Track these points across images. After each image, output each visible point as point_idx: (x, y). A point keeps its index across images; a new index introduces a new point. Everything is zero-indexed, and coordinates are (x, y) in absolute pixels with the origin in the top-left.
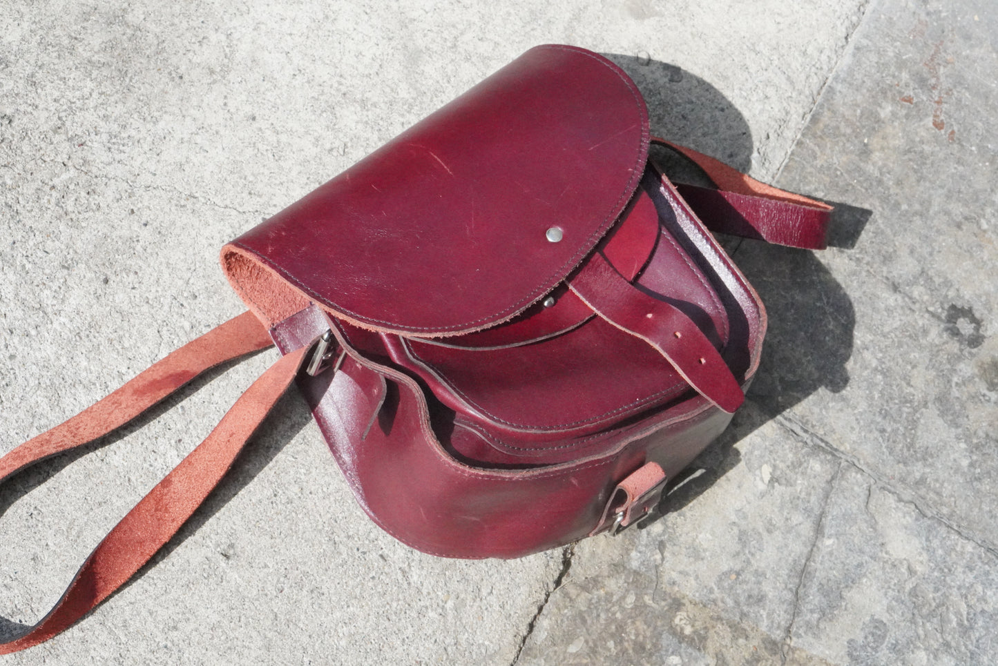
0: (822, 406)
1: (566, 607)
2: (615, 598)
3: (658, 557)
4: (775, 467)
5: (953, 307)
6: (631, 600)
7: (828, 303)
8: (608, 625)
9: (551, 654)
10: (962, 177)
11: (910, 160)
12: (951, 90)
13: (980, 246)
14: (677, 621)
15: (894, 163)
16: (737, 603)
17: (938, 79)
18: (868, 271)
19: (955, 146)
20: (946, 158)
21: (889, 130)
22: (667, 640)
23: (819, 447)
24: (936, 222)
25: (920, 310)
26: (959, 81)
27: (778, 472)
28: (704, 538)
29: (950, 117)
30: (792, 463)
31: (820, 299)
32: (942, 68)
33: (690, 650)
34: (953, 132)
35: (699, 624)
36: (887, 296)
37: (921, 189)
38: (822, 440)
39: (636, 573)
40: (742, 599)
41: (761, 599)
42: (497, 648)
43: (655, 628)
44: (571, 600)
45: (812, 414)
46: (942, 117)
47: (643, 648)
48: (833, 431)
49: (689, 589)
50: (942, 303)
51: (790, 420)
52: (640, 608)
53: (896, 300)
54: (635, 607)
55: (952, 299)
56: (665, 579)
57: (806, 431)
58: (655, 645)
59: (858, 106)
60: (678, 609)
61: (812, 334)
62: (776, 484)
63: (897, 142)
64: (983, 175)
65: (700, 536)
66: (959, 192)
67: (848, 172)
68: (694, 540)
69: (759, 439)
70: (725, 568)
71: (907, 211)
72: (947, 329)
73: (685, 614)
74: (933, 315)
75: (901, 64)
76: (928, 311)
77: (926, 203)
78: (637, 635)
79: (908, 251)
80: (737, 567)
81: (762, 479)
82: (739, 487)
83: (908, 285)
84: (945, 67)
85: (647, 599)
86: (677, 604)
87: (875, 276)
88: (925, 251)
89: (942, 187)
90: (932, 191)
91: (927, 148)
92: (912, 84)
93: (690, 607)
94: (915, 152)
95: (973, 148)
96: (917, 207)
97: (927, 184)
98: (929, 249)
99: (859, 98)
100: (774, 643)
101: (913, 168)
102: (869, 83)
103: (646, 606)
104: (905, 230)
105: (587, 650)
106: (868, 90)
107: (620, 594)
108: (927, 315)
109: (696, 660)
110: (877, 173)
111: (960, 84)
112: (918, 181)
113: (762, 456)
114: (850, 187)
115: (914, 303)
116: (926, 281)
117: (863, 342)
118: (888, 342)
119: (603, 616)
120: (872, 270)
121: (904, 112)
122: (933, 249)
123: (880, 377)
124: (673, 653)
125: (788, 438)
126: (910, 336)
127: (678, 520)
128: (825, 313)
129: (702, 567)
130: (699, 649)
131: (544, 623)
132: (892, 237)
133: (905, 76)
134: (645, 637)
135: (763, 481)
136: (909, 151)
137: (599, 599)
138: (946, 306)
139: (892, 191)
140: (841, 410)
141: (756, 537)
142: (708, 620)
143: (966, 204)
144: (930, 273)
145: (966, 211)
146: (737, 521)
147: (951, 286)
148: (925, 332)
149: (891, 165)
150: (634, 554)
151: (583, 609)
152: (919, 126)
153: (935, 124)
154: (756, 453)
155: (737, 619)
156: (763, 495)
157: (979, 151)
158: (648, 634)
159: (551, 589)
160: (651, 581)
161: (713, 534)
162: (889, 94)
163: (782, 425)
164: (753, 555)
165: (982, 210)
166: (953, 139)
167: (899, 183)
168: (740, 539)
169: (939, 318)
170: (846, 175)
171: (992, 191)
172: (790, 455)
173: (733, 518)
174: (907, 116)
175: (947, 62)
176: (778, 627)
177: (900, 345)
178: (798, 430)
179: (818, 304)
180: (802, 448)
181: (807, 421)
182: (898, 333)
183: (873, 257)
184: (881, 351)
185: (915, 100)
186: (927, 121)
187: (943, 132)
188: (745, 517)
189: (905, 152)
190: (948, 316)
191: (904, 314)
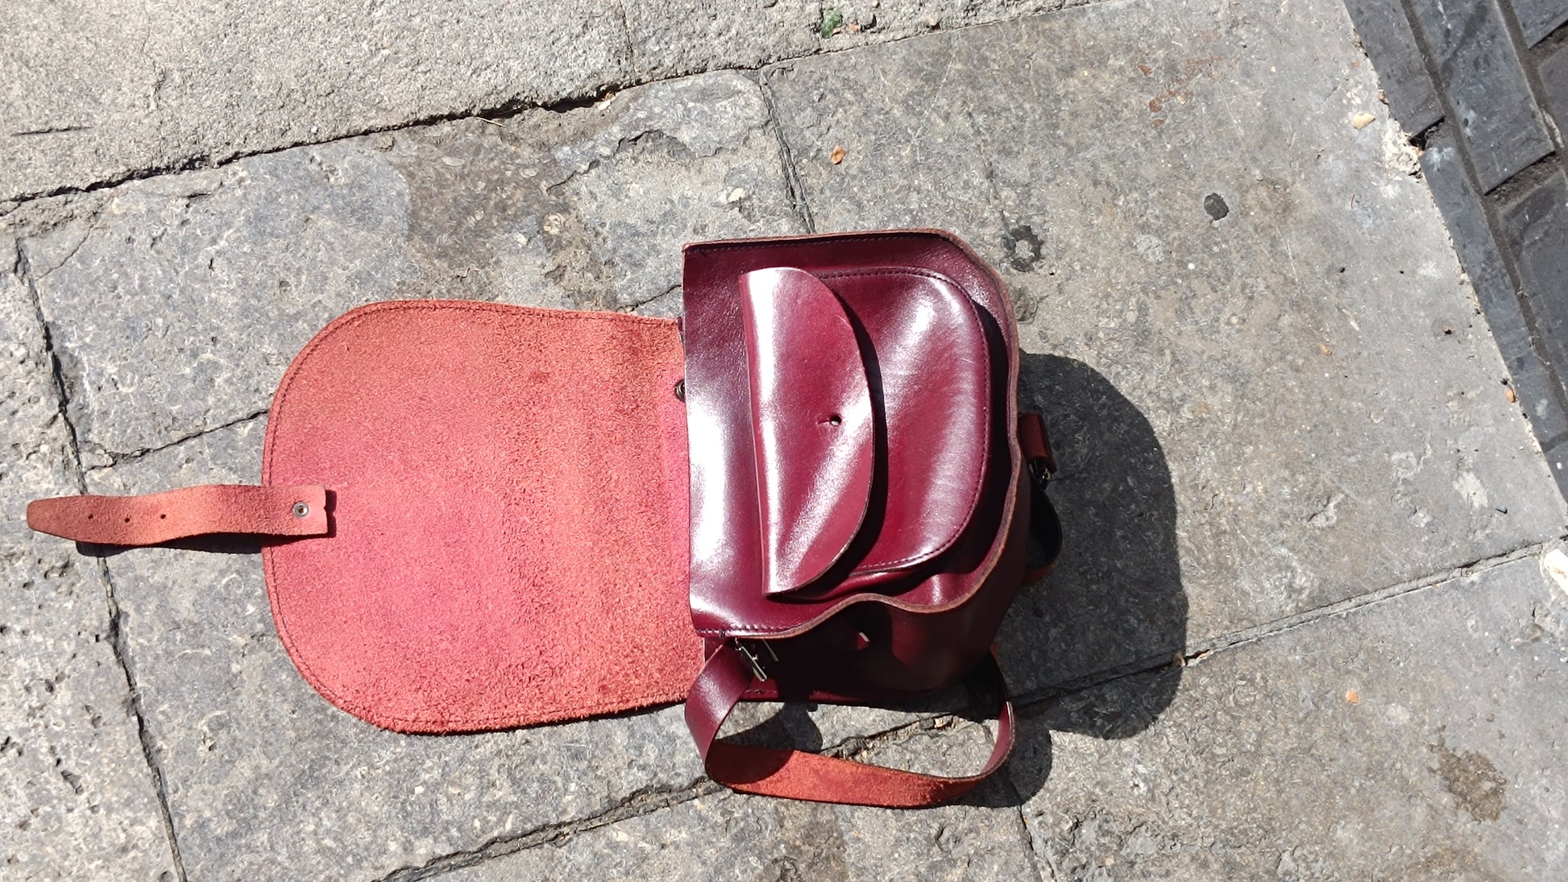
0: (836, 195)
1: (473, 133)
2: (518, 161)
3: (585, 167)
4: (749, 198)
5: (1028, 229)
6: (531, 173)
7: (918, 137)
8: (493, 171)
9: (427, 149)
10: (1136, 155)
12: (1192, 94)
13: (1100, 211)
14: (552, 218)
15: (1084, 98)
16: (615, 250)
17: (1189, 79)
18: (979, 146)
19: (1154, 132)
20: (1135, 132)
21: (1106, 76)
22: (529, 221)
23: (803, 216)
24: (1077, 164)
25: (996, 207)
26: (1207, 96)
27: (747, 204)
28: (636, 189)
29: (1170, 110)
30: (766, 208)
31: (915, 130)
32: (1200, 75)
33: (541, 244)
34: (1162, 122)
35: (567, 235)
36: (977, 174)
37: (1090, 134)
38: (810, 215)
39: (554, 161)
40: (621, 252)
41: (637, 265)
42: (389, 108)
43: (528, 207)
44: (483, 132)
45: (822, 193)
46: (1164, 106)
47: (504, 210)
48: (826, 218)
49: (586, 208)
50: (1020, 218)
51: (797, 180)
52: (531, 185)
53: (982, 183)
54: (528, 181)
55: (1033, 223)
56: (574, 185)
57: (803, 199)
58: (515, 216)
59: (1095, 39)
60: (561, 212)
61: (880, 145)
62: (737, 209)
63: (1103, 88)
64: (1157, 169)
65: (634, 185)
66: (1123, 163)
67: (1036, 71)
68: (626, 183)
69: (756, 170)
70: (631, 221)
71: (1059, 137)
72: (1004, 237)
73: (563, 219)
74: (1003, 218)
75: (1165, 43)
76: (1002, 212)
77: (1082, 146)
78: (509, 198)
79: (1030, 162)
80: (642, 230)
81: (728, 196)
82: (703, 184)
83: (1004, 183)
84: (1204, 76)
85: (544, 185)
86: (564, 209)
87: (981, 154)
88: (1046, 175)
89: (1110, 147)
90: (1097, 142)
91: (1126, 113)
92: (1160, 63)
93: (572, 218)
94: (1112, 107)
95: (1169, 146)
96: (1072, 142)
97: (1099, 135)
98: (1050, 176)
99: (1102, 36)
100: (616, 301)
101: (1098, 115)
102: (1122, 33)
103: (537, 187)
104: (1044, 147)
105: (458, 170)
106: (1116, 37)
107: (526, 162)
108: (997, 215)
109: (539, 254)
110: (1061, 92)
111: (1206, 97)
112: (1093, 127)
113: (745, 182)
114: (1027, 83)
115: (995, 198)
116: (1023, 193)
117: (920, 186)
118: (942, 203)
119: (496, 163)
120: (982, 148)
121: (1132, 75)
122: (1054, 179)
123: (908, 218)
124: (524, 233)
125: (781, 189)
126: (967, 216)
127: (628, 160)
128: (909, 141)
129: (613, 204)
130: (549, 250)
131: (446, 128)
132: (1026, 142)
133: (1161, 53)
134: (514, 204)
135: (728, 198)
136: (1108, 103)
137: (505, 151)
138: (1022, 223)
139: (1061, 114)
140: (849, 211)
141: (681, 226)
142: (578, 239)
143: (1120, 174)
144: (1032, 191)
145: (1114, 179)
146: (676, 202)
147: (1043, 214)
148: (983, 223)
149: (1081, 98)
150: (566, 149)
151: (485, 145)
152: (1135, 95)
153: (1151, 104)
154: (743, 175)
155: (603, 260)
156: (717, 205)
157: (1171, 152)
158: (519, 205)
159: (475, 112)
160: (561, 177)
161: (646, 192)
162: (1132, 54)
163: (788, 178)
164: (664, 233)
165: (1130, 190)
166: (1156, 126)
167: (1074, 115)
168: (665, 215)
169: (1006, 225)
170: (1032, 73)
171: (1154, 185)
172: (771, 201)
173: (675, 198)
174: (1131, 80)
175: (1209, 75)
176: (630, 295)
177: (951, 214)
178: (797, 193)
179: (909, 131)
180: (786, 206)
181: (811, 193)
182: (957, 205)
183: (993, 141)
184: (929, 204)
185: (1151, 76)
186: (1146, 96)
187: (1153, 114)
188: (686, 206)
189: (1103, 100)
190: (1016, 230)
191: (978, 198)
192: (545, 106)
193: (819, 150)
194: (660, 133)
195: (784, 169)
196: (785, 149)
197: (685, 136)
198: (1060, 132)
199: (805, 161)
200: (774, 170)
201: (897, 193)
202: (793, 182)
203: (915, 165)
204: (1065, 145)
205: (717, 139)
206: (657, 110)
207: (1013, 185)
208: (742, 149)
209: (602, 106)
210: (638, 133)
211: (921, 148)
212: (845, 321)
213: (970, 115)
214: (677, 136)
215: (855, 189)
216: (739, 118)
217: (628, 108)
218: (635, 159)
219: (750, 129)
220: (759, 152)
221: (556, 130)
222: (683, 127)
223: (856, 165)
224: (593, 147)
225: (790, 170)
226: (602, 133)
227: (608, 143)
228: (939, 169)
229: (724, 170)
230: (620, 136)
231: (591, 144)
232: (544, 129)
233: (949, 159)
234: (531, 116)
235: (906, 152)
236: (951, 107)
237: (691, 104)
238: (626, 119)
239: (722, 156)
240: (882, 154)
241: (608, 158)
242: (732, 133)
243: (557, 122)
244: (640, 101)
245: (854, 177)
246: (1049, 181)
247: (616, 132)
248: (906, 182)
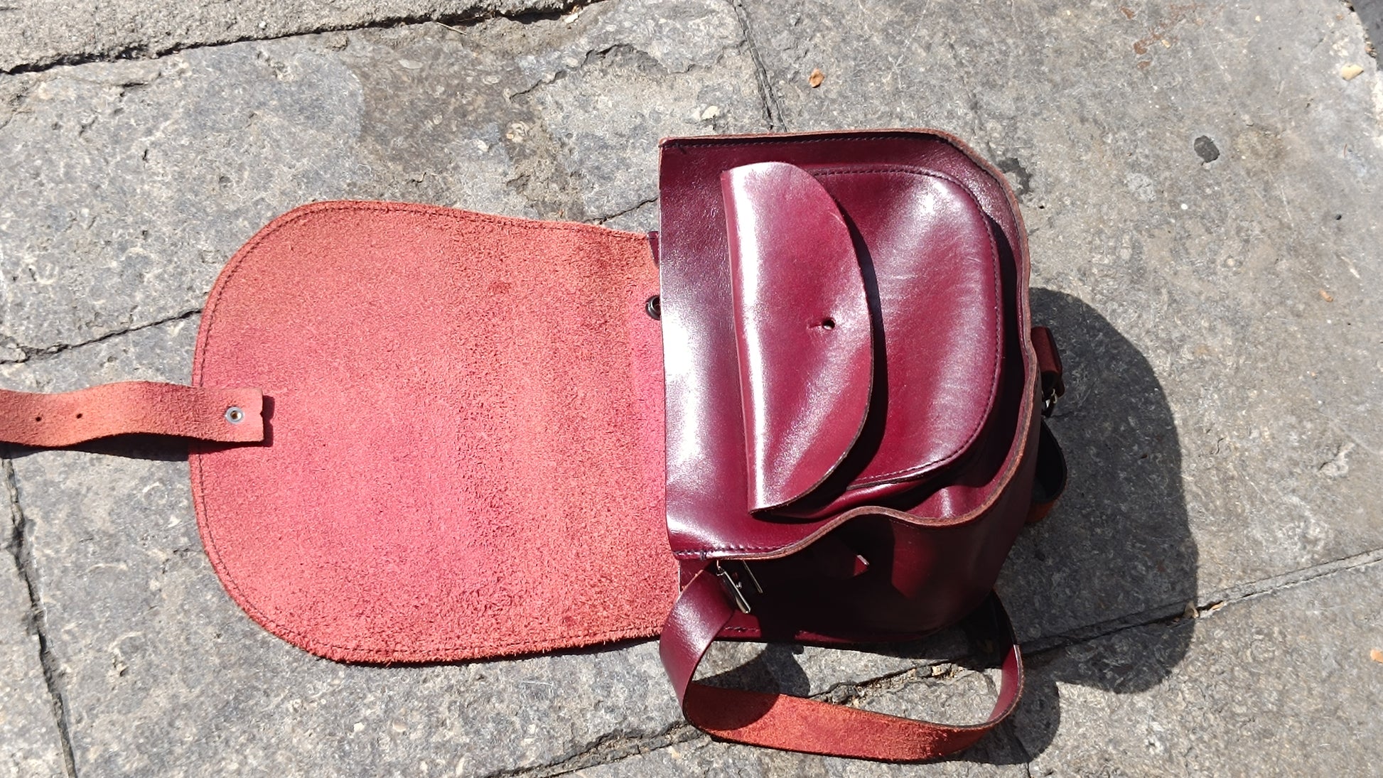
0: (814, 117)
1: (432, 37)
2: (479, 68)
3: (550, 77)
4: (724, 116)
5: (1016, 161)
6: (493, 80)
7: (899, 65)
8: (454, 76)
9: (383, 51)
10: (1123, 95)
11: (1085, 47)
12: (1176, 38)
13: (1089, 147)
14: (515, 126)
15: (1068, 37)
16: (581, 162)
17: (1173, 23)
18: (962, 77)
19: (1140, 73)
20: (1121, 73)
21: (1089, 17)
22: (491, 128)
24: (1063, 100)
25: (981, 138)
26: (1192, 41)
27: (722, 122)
28: (604, 102)
29: (1156, 53)
30: (742, 127)
31: (896, 58)
32: (1184, 21)
33: (502, 152)
34: (1148, 64)
35: (530, 144)
36: (960, 104)
37: (1075, 72)
39: (519, 70)
40: (589, 164)
41: (606, 178)
42: (344, 7)
43: (490, 113)
44: (443, 37)
45: (800, 114)
46: (1149, 48)
47: (464, 116)
49: (552, 118)
50: (1007, 150)
51: (774, 101)
52: (493, 91)
53: (966, 114)
54: (491, 87)
55: (1021, 156)
56: (539, 94)
57: (780, 120)
58: (476, 121)
60: (525, 121)
61: (860, 71)
62: (711, 127)
63: (1087, 28)
64: (1145, 109)
65: (602, 97)
66: (1110, 101)
67: (1018, 9)
68: (594, 95)
69: (731, 89)
70: (599, 133)
71: (1044, 73)
73: (527, 128)
76: (988, 143)
77: (1067, 83)
78: (470, 103)
79: (1015, 95)
80: (610, 142)
81: (702, 113)
82: (675, 100)
83: (989, 115)
84: (1188, 21)
85: (507, 93)
86: (529, 117)
87: (964, 85)
88: (1031, 109)
89: (1096, 85)
90: (1083, 80)
91: (1111, 54)
92: (1144, 7)
93: (537, 128)
94: (1097, 47)
95: (1156, 88)
96: (1058, 78)
97: (1084, 73)
98: (1036, 110)
100: (582, 213)
101: (1082, 54)
103: (500, 94)
104: (1029, 82)
105: (416, 74)
107: (488, 69)
108: (983, 146)
109: (501, 162)
110: (1044, 30)
111: (1191, 42)
112: (1078, 65)
113: (719, 100)
114: (1009, 19)
115: (981, 129)
116: (1008, 126)
117: (902, 113)
119: (456, 68)
120: (966, 80)
121: (1115, 17)
122: (1040, 113)
124: (485, 140)
125: (757, 109)
127: (596, 73)
128: (890, 69)
129: (580, 115)
130: (511, 159)
131: (403, 31)
132: (1010, 76)
134: (474, 110)
135: (701, 115)
136: (1092, 42)
137: (466, 56)
138: (1009, 155)
139: (1045, 51)
141: (652, 140)
142: (542, 149)
143: (1107, 113)
144: (1018, 124)
145: (1101, 117)
146: (647, 116)
147: (1031, 148)
149: (1064, 36)
150: (531, 58)
151: (445, 49)
152: (1119, 36)
153: (1136, 46)
154: (718, 93)
155: (569, 171)
156: (690, 122)
157: (1158, 93)
158: (480, 111)
159: (435, 17)
160: (525, 85)
161: (616, 105)
163: (764, 98)
164: (634, 147)
165: (1118, 129)
166: (1142, 68)
167: (1058, 52)
168: (635, 129)
170: (1013, 9)
171: (1142, 125)
172: (746, 121)
173: (646, 112)
174: (1115, 22)
175: (1193, 21)
176: (598, 208)
178: (774, 114)
179: (890, 59)
180: (762, 126)
181: (789, 115)
183: (977, 73)
185: (1135, 18)
186: (1130, 38)
187: (1138, 56)
188: (657, 120)
189: (1087, 40)
190: (1003, 162)
191: (963, 128)
192: (509, 15)
193: (797, 73)
194: (630, 48)
195: (760, 89)
196: (761, 69)
197: (656, 51)
198: (1045, 69)
199: (782, 82)
200: (749, 89)
201: (879, 118)
202: (770, 103)
203: (897, 93)
204: (1050, 81)
205: (690, 56)
206: (627, 24)
207: (999, 118)
208: (717, 68)
209: (569, 19)
210: (607, 46)
211: (902, 76)
212: (838, 218)
213: (952, 46)
214: (648, 50)
215: (835, 113)
216: (713, 37)
217: (596, 21)
218: (605, 73)
219: (725, 48)
220: (734, 71)
221: (520, 40)
222: (654, 43)
223: (835, 89)
224: (560, 57)
225: (767, 91)
226: (569, 44)
227: (575, 54)
228: (922, 98)
229: (697, 87)
230: (588, 48)
231: (557, 54)
232: (508, 38)
233: (932, 89)
234: (494, 25)
235: (887, 79)
236: (932, 38)
237: (662, 21)
238: (594, 32)
239: (695, 74)
240: (862, 80)
241: (574, 69)
242: (705, 51)
243: (521, 33)
244: (609, 14)
245: (833, 101)
246: (1035, 115)
247: (584, 43)
248: (887, 109)
